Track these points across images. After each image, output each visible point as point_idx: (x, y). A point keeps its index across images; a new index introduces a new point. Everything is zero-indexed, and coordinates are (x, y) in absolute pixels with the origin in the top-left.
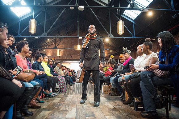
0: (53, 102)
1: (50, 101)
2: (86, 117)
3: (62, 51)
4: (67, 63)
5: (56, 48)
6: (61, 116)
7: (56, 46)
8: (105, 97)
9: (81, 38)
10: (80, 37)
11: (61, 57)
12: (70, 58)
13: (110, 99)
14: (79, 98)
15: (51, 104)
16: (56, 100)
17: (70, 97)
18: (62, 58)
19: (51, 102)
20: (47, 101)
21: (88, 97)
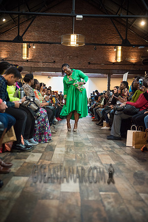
0: (27, 160)
1: (20, 159)
2: (101, 193)
3: (34, 47)
4: (43, 75)
5: (19, 40)
6: (50, 187)
7: (21, 34)
8: (134, 156)
9: (80, 17)
10: (78, 16)
11: (31, 61)
12: (51, 65)
13: (145, 161)
14: (79, 155)
15: (26, 164)
16: (34, 158)
17: (60, 153)
18: (32, 65)
19: (23, 160)
20: (15, 159)
21: (98, 153)
